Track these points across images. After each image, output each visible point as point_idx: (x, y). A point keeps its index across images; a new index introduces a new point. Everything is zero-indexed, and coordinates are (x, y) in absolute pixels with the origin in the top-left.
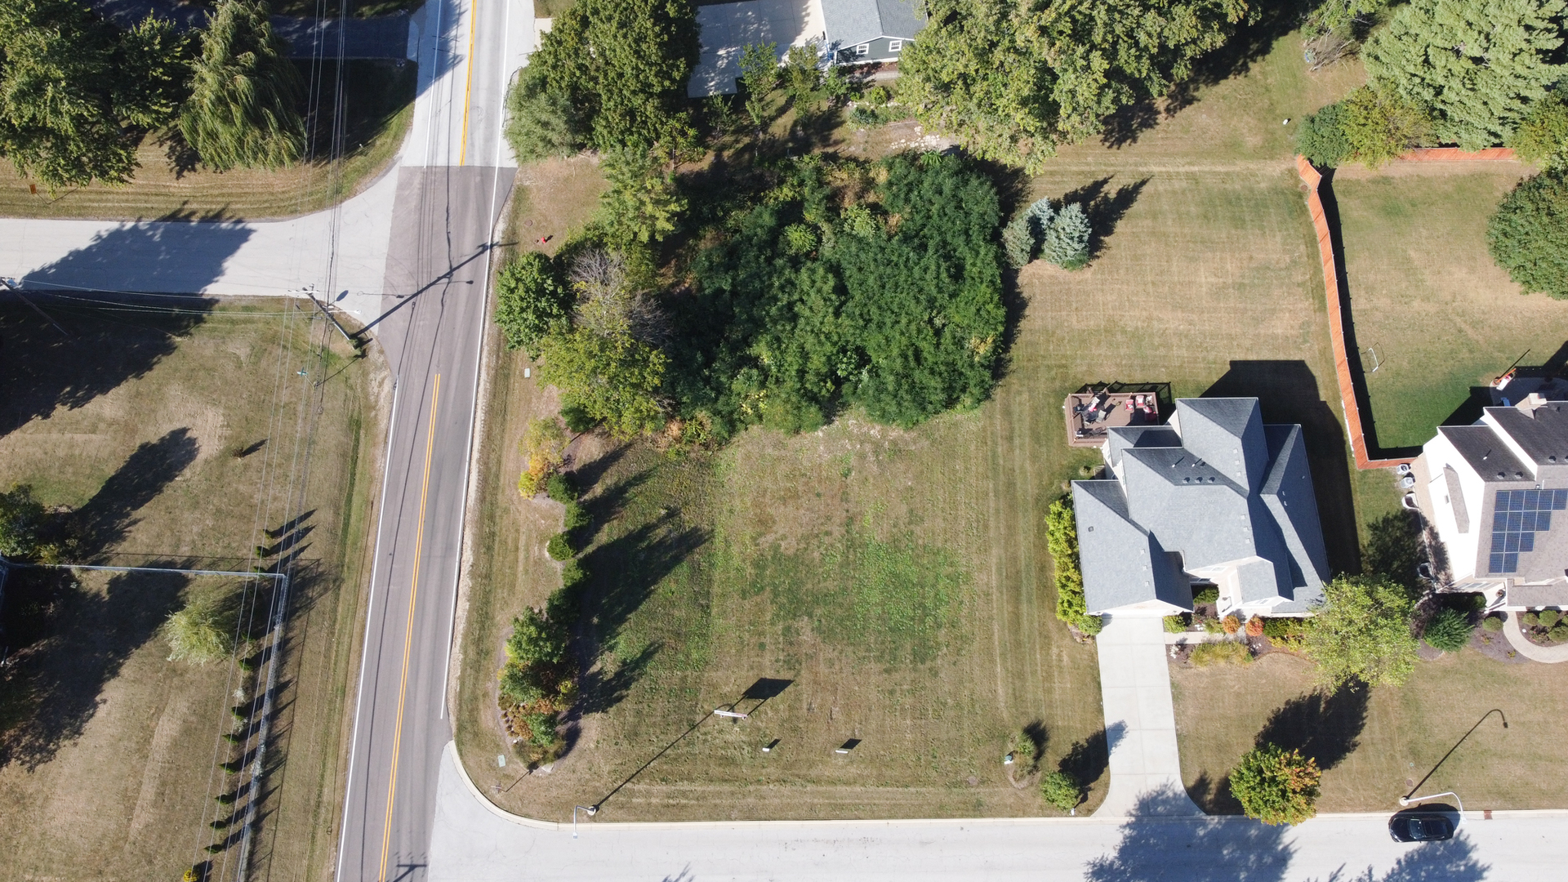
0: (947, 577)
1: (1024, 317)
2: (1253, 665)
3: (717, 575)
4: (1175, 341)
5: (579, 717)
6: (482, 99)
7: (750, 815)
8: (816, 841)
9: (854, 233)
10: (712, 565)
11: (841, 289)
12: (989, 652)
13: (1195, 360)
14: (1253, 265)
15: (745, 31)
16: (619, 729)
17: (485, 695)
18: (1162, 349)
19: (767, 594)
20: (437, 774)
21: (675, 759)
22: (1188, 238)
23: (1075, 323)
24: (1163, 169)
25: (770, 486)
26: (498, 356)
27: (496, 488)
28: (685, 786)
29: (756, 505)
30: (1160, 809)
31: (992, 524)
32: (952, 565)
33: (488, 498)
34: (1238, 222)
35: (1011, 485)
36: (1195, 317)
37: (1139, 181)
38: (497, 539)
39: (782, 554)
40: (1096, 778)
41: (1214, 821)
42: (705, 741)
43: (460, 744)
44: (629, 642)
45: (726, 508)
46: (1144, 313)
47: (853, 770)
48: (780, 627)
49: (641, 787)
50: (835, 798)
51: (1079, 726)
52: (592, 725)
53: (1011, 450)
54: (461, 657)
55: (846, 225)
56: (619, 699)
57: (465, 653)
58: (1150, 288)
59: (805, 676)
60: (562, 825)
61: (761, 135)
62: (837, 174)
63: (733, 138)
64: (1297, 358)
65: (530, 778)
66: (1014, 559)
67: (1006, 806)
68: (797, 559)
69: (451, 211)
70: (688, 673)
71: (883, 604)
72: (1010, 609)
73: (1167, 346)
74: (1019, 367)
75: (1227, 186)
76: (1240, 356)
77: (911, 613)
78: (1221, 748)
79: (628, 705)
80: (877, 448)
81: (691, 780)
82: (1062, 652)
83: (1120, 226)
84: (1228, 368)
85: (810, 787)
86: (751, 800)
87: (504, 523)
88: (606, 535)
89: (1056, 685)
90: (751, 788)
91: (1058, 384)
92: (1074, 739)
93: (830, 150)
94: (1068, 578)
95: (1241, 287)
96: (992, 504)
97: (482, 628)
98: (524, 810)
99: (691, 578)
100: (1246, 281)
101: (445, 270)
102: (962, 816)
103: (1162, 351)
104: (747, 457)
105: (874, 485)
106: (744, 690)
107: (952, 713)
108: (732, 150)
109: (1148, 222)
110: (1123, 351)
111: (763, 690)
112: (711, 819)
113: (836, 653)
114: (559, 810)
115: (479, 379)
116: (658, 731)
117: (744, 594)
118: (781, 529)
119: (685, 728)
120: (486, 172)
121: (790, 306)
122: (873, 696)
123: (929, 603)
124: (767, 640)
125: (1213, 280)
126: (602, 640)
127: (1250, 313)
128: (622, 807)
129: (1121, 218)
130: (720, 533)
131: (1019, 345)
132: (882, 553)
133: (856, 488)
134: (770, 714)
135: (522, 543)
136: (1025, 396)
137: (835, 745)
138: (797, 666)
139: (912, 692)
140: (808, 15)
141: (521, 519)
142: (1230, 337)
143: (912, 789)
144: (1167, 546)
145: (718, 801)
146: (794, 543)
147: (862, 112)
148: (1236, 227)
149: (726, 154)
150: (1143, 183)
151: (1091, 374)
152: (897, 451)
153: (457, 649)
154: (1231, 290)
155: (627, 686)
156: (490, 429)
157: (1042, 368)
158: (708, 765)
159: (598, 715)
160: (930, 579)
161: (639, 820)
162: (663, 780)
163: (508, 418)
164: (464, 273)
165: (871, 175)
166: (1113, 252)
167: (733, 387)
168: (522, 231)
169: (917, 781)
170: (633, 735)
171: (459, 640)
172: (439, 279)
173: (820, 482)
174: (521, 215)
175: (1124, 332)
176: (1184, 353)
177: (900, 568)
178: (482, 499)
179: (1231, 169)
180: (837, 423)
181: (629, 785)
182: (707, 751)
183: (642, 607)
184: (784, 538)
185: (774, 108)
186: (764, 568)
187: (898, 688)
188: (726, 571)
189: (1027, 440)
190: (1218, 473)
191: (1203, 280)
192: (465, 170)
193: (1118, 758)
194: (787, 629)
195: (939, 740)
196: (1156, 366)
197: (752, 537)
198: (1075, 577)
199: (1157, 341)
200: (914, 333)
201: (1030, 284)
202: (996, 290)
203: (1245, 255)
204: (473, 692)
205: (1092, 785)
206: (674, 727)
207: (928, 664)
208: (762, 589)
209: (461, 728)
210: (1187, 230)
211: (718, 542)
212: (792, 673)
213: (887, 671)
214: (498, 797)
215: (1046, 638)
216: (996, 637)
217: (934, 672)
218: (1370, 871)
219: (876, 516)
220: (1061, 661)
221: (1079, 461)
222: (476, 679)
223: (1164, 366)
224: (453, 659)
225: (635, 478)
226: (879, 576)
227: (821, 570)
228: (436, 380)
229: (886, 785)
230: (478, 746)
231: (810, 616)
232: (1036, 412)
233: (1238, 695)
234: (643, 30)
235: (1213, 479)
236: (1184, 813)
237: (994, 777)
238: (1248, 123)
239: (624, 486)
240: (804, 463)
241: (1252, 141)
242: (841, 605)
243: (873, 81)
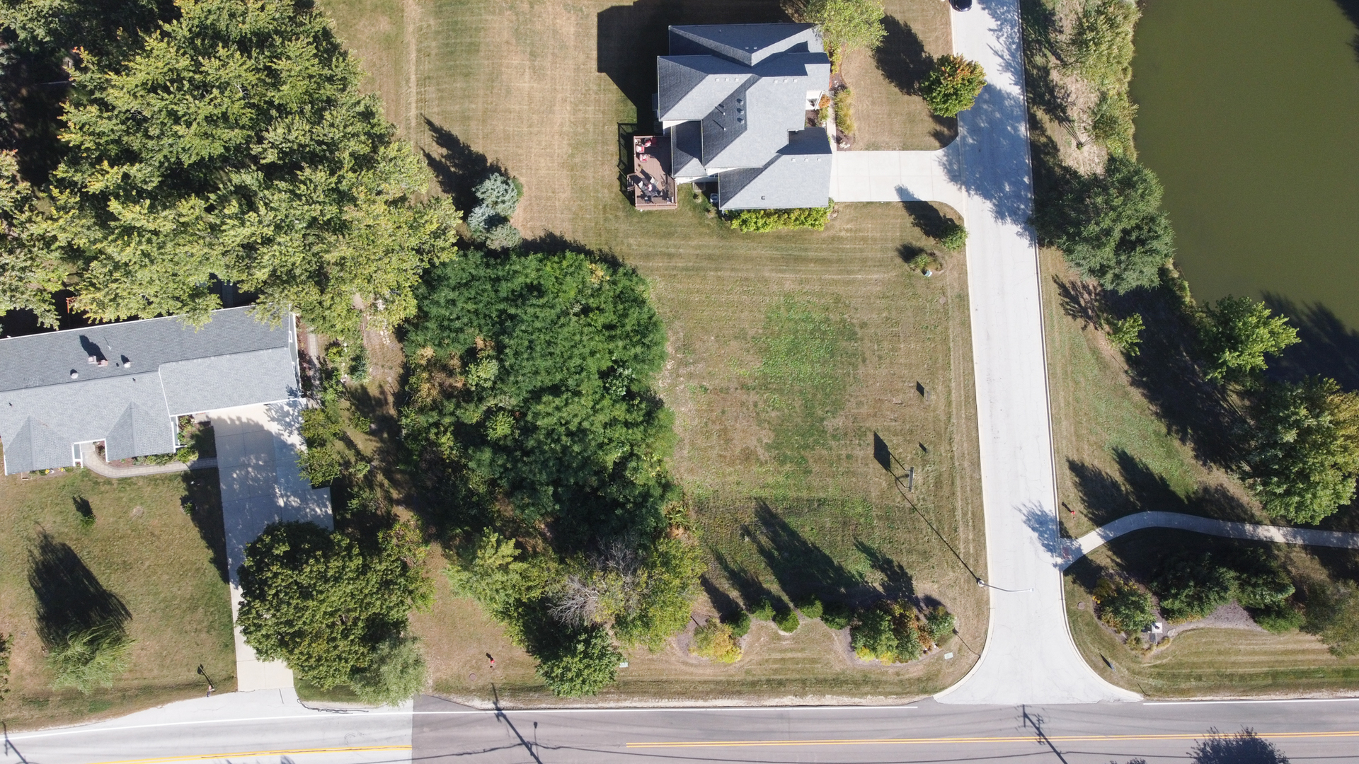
0: (788, 311)
1: (562, 237)
2: (851, 88)
3: (792, 494)
4: (580, 115)
5: (917, 597)
6: (338, 735)
7: (976, 464)
8: (991, 416)
9: (493, 378)
10: (785, 498)
11: (555, 390)
12: (848, 283)
13: (598, 101)
14: (514, 41)
15: (255, 480)
16: (922, 566)
17: (898, 674)
18: (588, 126)
19: (806, 453)
20: (958, 706)
21: (940, 522)
22: (488, 92)
23: (565, 195)
24: (414, 105)
25: (716, 452)
26: (608, 693)
27: (729, 683)
28: (959, 513)
29: (732, 463)
30: (955, 167)
31: (744, 275)
32: (778, 308)
33: (738, 688)
34: (473, 49)
35: (710, 258)
36: (559, 96)
37: (427, 127)
38: (772, 677)
39: (774, 442)
40: (935, 211)
41: (962, 130)
42: (924, 499)
43: (936, 690)
44: (855, 562)
45: (735, 487)
46: (556, 137)
47: (940, 388)
48: (833, 443)
49: (962, 546)
50: (961, 401)
51: (899, 221)
52: (922, 587)
53: (680, 256)
54: (869, 697)
55: (486, 385)
56: (901, 567)
57: (866, 694)
58: (535, 130)
59: (871, 424)
60: (991, 606)
61: (375, 463)
62: (424, 393)
63: (378, 490)
64: (596, 19)
65: (960, 632)
66: (772, 259)
67: (959, 278)
68: (777, 430)
69: (461, 752)
70: (874, 514)
71: (812, 363)
72: (812, 265)
73: (585, 122)
74: (606, 244)
75: (433, 52)
76: (594, 64)
77: (819, 341)
78: (911, 119)
79: (904, 560)
80: (682, 363)
81: (954, 510)
82: (842, 227)
83: (477, 147)
84: (604, 74)
85: (954, 420)
86: (966, 464)
87: (760, 673)
88: (771, 584)
89: (870, 235)
90: (957, 464)
91: (620, 214)
92: (909, 225)
93: (391, 399)
94: (796, 219)
95: (533, 55)
96: (728, 273)
97: (846, 682)
98: (982, 635)
99: (799, 515)
100: (528, 50)
101: (524, 749)
102: (969, 310)
103: (590, 127)
104: (691, 471)
105: (714, 367)
106: (884, 471)
107: (894, 313)
108: (391, 490)
109: (473, 124)
110: (590, 158)
111: (882, 454)
112: (980, 493)
113: (852, 400)
114: (981, 609)
115: (630, 708)
116: (921, 536)
117: (807, 472)
118: (752, 443)
119: (916, 515)
120: (418, 724)
121: (570, 434)
122: (883, 372)
123: (810, 327)
124: (844, 453)
125: (527, 76)
126: (857, 583)
127: (556, 51)
128: (977, 560)
129: (468, 147)
130: (757, 492)
131: (586, 242)
132: (771, 362)
133: (717, 382)
134: (901, 450)
135: (778, 656)
136: (632, 241)
137: (922, 402)
138: (863, 429)
139: (879, 342)
140: (239, 419)
141: (756, 658)
142: (577, 70)
143: (951, 345)
144: (785, 141)
145: (968, 488)
146: (764, 432)
147: (353, 370)
148: (478, 51)
149: (395, 494)
150: (429, 123)
151: (611, 186)
152: (686, 347)
153: (863, 701)
154: (536, 63)
155: (889, 562)
156: (675, 693)
157: (607, 225)
158: (942, 497)
159: (914, 583)
160: (791, 325)
161: (985, 547)
162: (956, 531)
163: (664, 678)
164: (527, 733)
165: (424, 362)
166: (501, 156)
167: (641, 483)
168: (481, 683)
169: (945, 340)
170: (926, 555)
171: (857, 700)
172: (532, 754)
173: (712, 411)
174: (465, 684)
175: (572, 156)
176: (591, 108)
177: (783, 348)
178: (739, 693)
179: (413, 48)
180: (662, 396)
181: (961, 556)
182: (932, 498)
183: (827, 552)
184: (759, 440)
185: (347, 452)
186: (785, 456)
187: (877, 353)
188: (788, 487)
189: (671, 242)
190: (732, 96)
191: (526, 85)
192: (416, 744)
193: (922, 195)
194: (834, 437)
195: (914, 324)
196: (603, 133)
197: (760, 466)
198: (796, 213)
199: (580, 130)
200: (591, 329)
201: (532, 229)
202: (547, 258)
203: (505, 47)
204: (896, 684)
205: (942, 215)
206: (916, 523)
207: (857, 329)
208: (802, 457)
209: (924, 691)
210: (481, 92)
211: (765, 494)
212: (868, 433)
213: (864, 361)
214: (974, 656)
215: (834, 239)
216: (835, 277)
217: (863, 325)
218: (990, 30)
219: (740, 366)
220: (851, 230)
221: (689, 202)
222: (886, 682)
223: (604, 126)
224: (872, 703)
225: (721, 564)
226: (790, 364)
227: (786, 411)
228: (632, 746)
229: (949, 363)
230: (937, 675)
231: (822, 419)
232: (646, 233)
233: (873, 103)
234: (314, 575)
235: (739, 101)
236: (957, 152)
237: (939, 284)
238: (365, 26)
239: (729, 572)
240: (696, 423)
241: (384, 25)
242: (815, 395)
243: (318, 358)
